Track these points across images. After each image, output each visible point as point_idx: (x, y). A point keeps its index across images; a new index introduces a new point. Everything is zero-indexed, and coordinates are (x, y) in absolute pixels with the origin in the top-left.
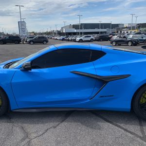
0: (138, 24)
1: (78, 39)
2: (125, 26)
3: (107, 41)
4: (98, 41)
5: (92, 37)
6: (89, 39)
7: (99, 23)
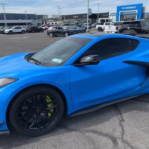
0: (62, 16)
1: (7, 31)
2: (49, 17)
3: (39, 32)
4: (30, 32)
5: (23, 29)
6: (20, 30)
7: (24, 13)
